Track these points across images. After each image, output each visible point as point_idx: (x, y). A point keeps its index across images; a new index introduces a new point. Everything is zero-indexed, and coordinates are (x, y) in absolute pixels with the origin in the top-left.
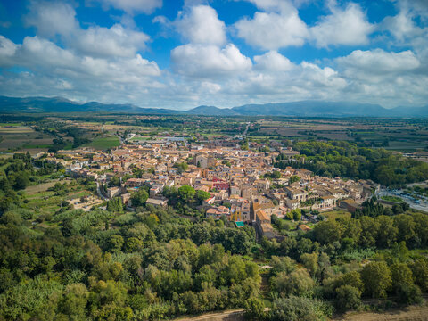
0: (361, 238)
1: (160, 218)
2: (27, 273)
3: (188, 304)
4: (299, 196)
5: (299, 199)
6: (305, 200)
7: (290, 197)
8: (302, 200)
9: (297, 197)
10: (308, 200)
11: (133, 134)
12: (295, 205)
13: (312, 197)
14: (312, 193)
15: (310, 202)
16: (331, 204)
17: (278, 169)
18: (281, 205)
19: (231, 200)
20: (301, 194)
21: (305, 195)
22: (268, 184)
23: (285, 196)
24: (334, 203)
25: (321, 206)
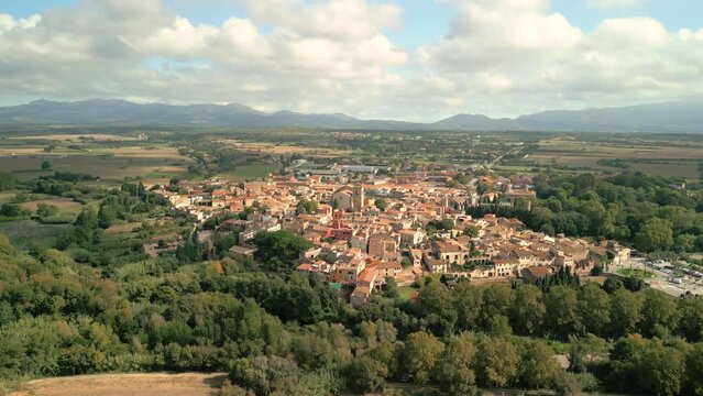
0: (481, 315)
1: (224, 269)
2: (28, 310)
3: (168, 357)
4: (452, 255)
5: (452, 260)
6: (463, 262)
7: (436, 256)
8: (458, 262)
9: (448, 257)
10: (467, 263)
11: (303, 161)
12: (439, 269)
13: (478, 259)
14: (477, 253)
15: (470, 267)
16: (510, 272)
17: (469, 218)
18: (417, 266)
19: (339, 254)
20: (456, 253)
21: (463, 254)
22: (419, 236)
23: (430, 254)
24: (515, 272)
25: (490, 274)
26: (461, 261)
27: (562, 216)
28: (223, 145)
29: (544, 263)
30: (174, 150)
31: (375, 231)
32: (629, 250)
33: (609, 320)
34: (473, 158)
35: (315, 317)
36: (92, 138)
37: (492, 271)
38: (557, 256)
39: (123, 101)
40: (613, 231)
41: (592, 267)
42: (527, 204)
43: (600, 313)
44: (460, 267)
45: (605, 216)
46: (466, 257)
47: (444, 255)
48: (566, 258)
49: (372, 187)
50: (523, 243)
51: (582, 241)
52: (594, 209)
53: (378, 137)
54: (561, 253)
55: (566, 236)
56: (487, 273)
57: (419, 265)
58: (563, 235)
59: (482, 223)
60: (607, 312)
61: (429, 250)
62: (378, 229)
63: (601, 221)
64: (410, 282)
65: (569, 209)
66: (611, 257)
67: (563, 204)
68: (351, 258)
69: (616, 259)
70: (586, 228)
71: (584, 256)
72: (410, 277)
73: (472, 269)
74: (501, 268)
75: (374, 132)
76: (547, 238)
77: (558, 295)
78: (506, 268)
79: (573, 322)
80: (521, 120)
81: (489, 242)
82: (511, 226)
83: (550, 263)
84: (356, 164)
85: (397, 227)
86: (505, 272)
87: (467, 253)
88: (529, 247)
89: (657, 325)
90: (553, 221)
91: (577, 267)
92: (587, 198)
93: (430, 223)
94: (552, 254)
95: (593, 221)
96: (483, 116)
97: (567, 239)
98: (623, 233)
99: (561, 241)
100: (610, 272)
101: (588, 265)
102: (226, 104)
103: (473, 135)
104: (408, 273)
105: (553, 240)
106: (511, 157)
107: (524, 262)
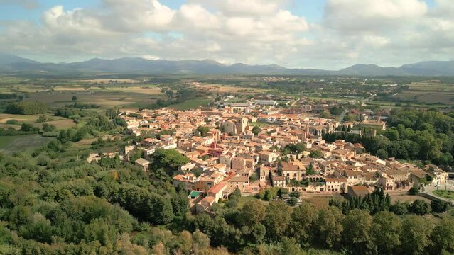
1: (119, 177)
5: (291, 177)
6: (301, 179)
7: (279, 173)
8: (297, 179)
9: (288, 174)
10: (304, 180)
11: (231, 97)
12: (279, 184)
13: (313, 177)
14: (313, 172)
15: (305, 183)
16: (339, 188)
17: (323, 142)
18: (263, 181)
19: (205, 169)
20: (295, 172)
21: (301, 173)
22: (273, 157)
23: (275, 171)
24: (343, 189)
25: (322, 190)
26: (299, 178)
27: (397, 143)
28: (189, 85)
29: (369, 182)
30: (160, 89)
31: (240, 151)
32: (446, 174)
33: (399, 242)
34: (355, 95)
35: (165, 219)
36: (116, 82)
37: (324, 187)
38: (381, 177)
39: (141, 58)
40: (438, 156)
41: (410, 187)
42: (373, 132)
43: (390, 236)
44: (297, 182)
45: (433, 144)
46: (303, 175)
47: (285, 173)
48: (388, 179)
49: (264, 116)
50: (357, 164)
51: (409, 165)
52: (424, 138)
53: (293, 80)
54: (384, 175)
55: (396, 159)
56: (318, 188)
57: (264, 180)
58: (393, 158)
59: (332, 146)
60: (397, 236)
61: (275, 168)
62: (243, 150)
63: (430, 148)
64: (255, 193)
65: (406, 137)
66: (429, 179)
67: (400, 134)
68: (212, 172)
69: (435, 181)
70: (416, 153)
71: (406, 177)
72: (256, 189)
73: (307, 185)
74: (330, 185)
75: (291, 77)
76: (379, 161)
77: (354, 217)
78: (336, 185)
79: (367, 242)
80: (404, 68)
81: (329, 162)
82: (354, 150)
83: (374, 182)
84: (267, 99)
85: (258, 149)
86: (334, 188)
87: (304, 172)
88: (362, 168)
89: (444, 251)
90: (388, 147)
91: (398, 186)
92: (423, 129)
93: (287, 146)
94: (378, 175)
95: (423, 147)
96: (375, 66)
97: (397, 162)
98: (446, 159)
99: (391, 163)
100: (425, 192)
101: (408, 185)
102: (201, 60)
103: (362, 78)
104: (255, 185)
105: (384, 163)
106: (384, 95)
107: (351, 181)
